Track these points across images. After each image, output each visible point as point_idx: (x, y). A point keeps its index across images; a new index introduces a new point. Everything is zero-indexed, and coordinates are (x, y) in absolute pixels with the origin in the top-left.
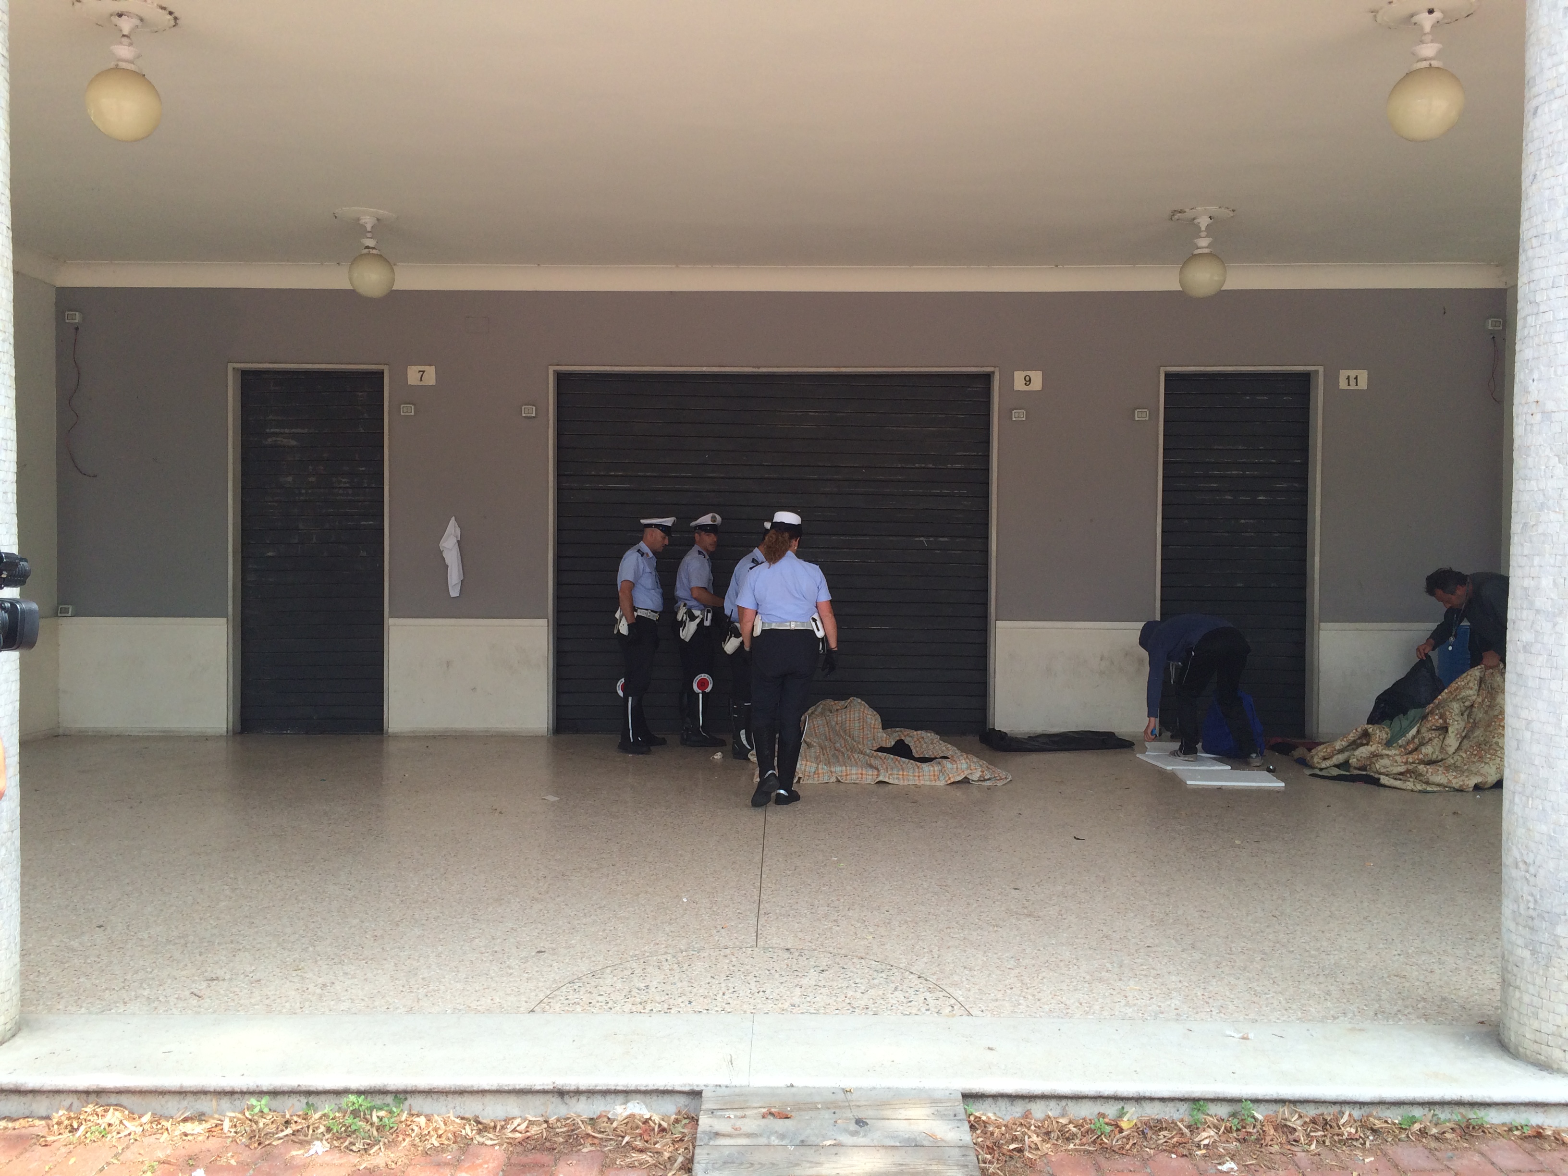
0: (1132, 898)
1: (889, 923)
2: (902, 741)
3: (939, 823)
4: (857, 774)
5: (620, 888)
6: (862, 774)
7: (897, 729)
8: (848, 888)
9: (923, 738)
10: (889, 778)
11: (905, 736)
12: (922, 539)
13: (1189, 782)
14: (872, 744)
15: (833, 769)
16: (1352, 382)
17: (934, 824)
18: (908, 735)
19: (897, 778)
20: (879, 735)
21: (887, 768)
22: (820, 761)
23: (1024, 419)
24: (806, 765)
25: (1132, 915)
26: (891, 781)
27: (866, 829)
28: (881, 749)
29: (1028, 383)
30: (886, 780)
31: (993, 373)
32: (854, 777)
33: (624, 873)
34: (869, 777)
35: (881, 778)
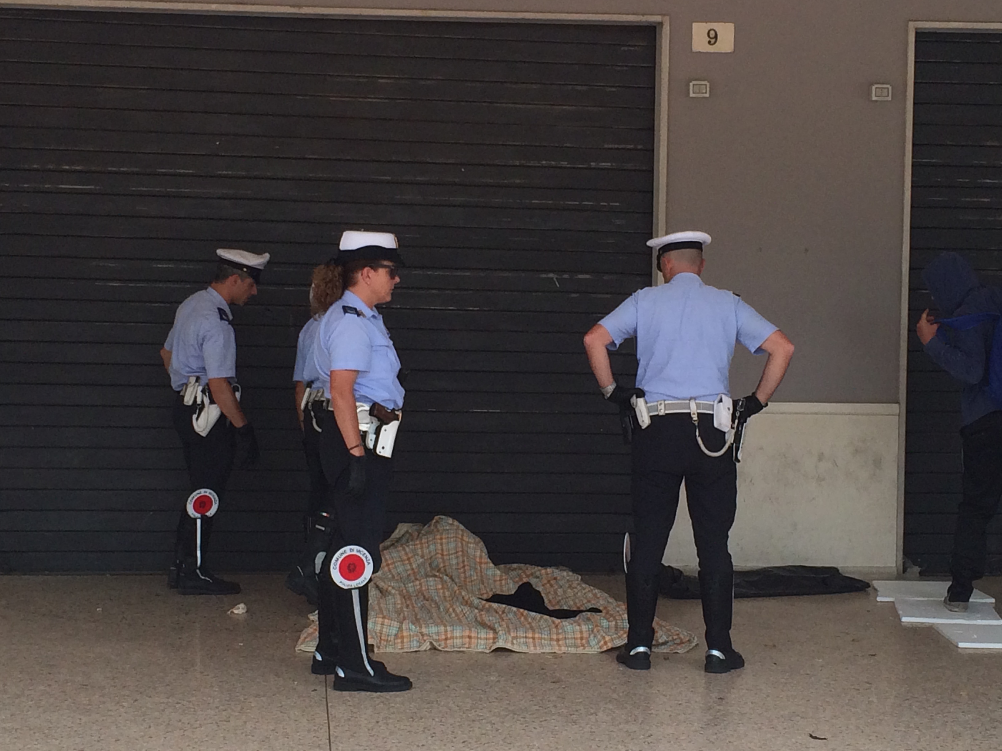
2: (528, 584)
3: (600, 714)
4: (462, 637)
6: (470, 637)
7: (515, 565)
9: (555, 579)
10: (513, 644)
11: (528, 576)
12: (551, 275)
13: (961, 645)
14: (479, 589)
15: (424, 630)
17: (593, 718)
18: (532, 574)
19: (526, 643)
20: (490, 572)
21: (508, 627)
22: (404, 619)
23: (707, 95)
24: (382, 624)
26: (515, 648)
28: (497, 598)
29: (713, 41)
30: (509, 646)
31: (661, 24)
32: (458, 642)
34: (482, 642)
35: (501, 644)
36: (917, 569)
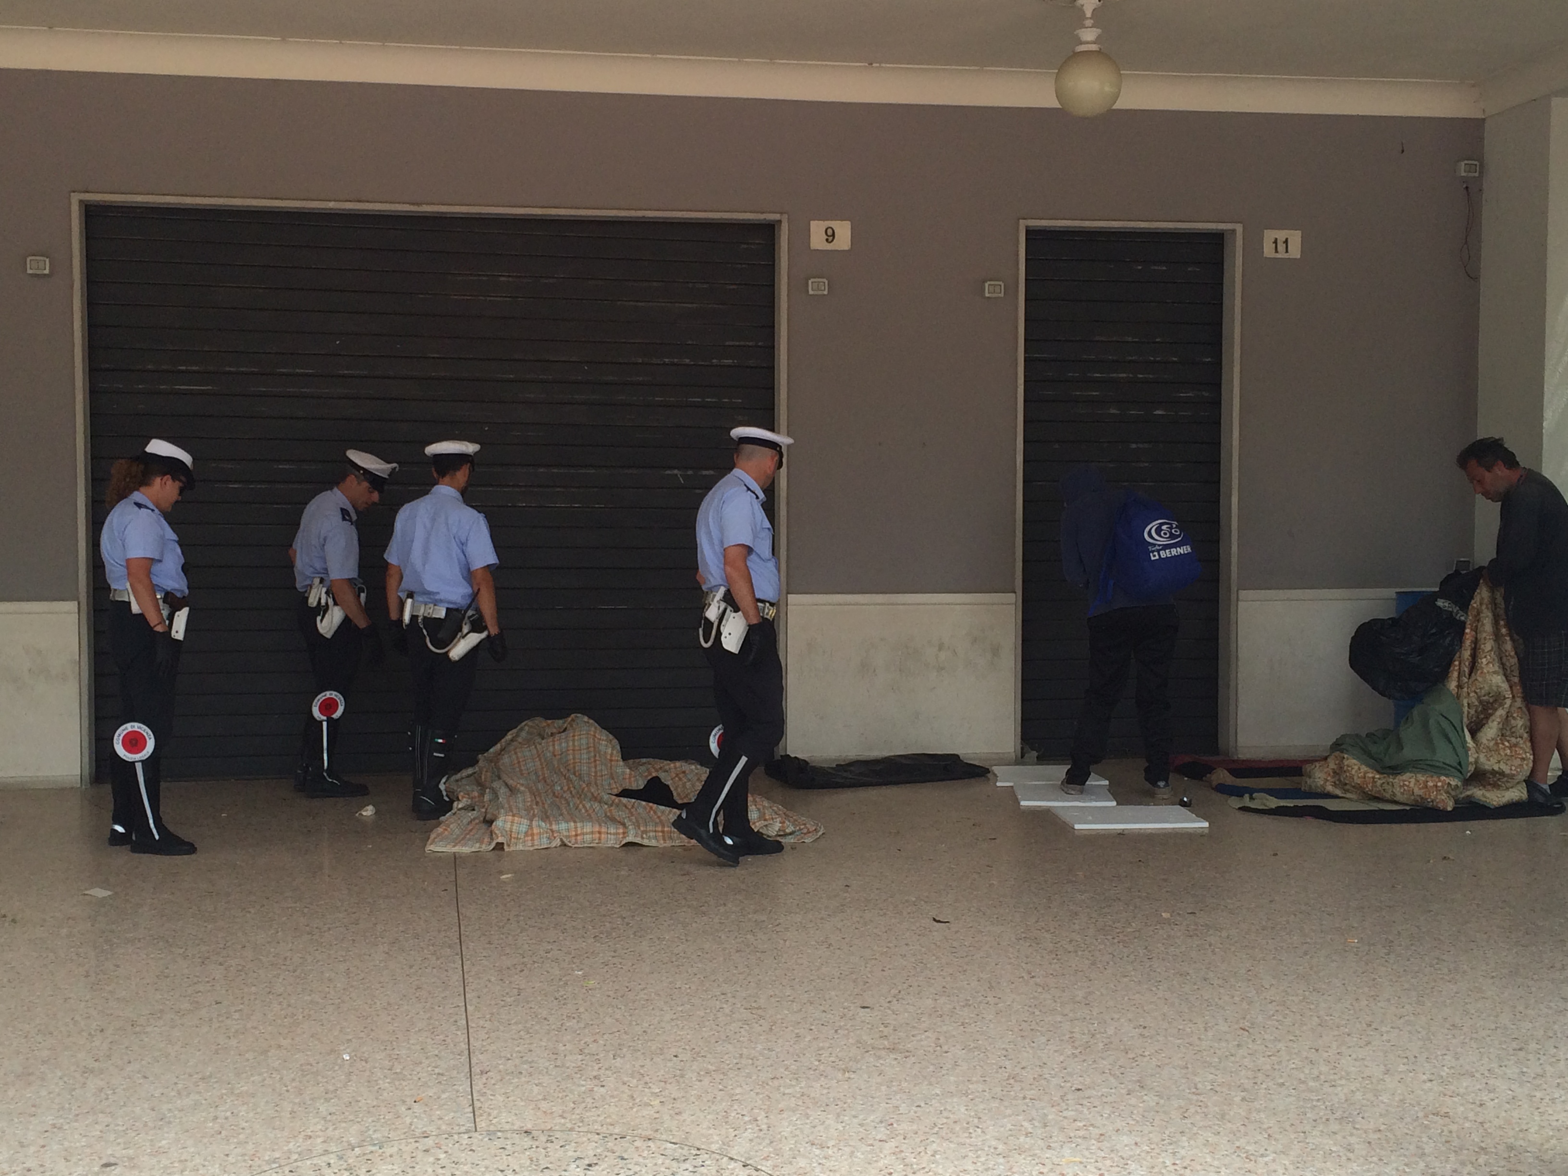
0: (1037, 1013)
1: (682, 1076)
2: (657, 779)
3: (730, 905)
4: (592, 833)
5: (234, 1042)
6: (600, 833)
7: (644, 760)
8: (608, 1020)
9: (684, 772)
10: (643, 838)
11: (657, 771)
12: (676, 472)
13: (1077, 827)
14: (610, 784)
15: (554, 827)
16: (1281, 247)
17: (722, 909)
18: (661, 768)
19: (656, 838)
20: (619, 770)
21: (637, 821)
22: (534, 815)
23: (826, 293)
24: (512, 822)
25: (1043, 1039)
26: (646, 842)
27: (619, 921)
28: (626, 793)
29: (830, 239)
30: (638, 840)
31: (780, 222)
32: (588, 837)
33: (236, 1016)
34: (612, 837)
35: (630, 839)
36: (1035, 754)
